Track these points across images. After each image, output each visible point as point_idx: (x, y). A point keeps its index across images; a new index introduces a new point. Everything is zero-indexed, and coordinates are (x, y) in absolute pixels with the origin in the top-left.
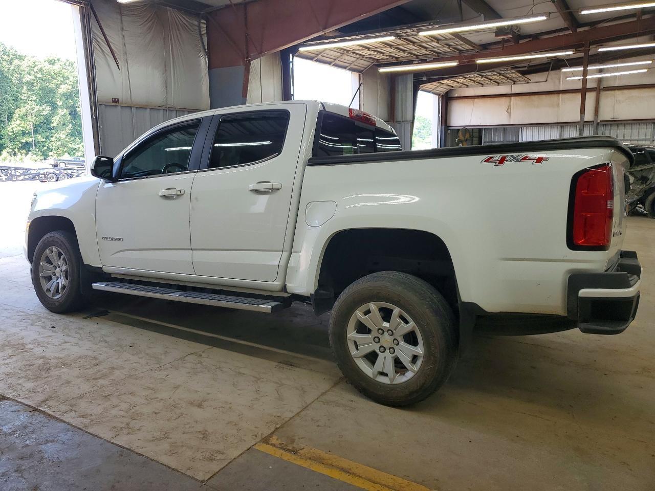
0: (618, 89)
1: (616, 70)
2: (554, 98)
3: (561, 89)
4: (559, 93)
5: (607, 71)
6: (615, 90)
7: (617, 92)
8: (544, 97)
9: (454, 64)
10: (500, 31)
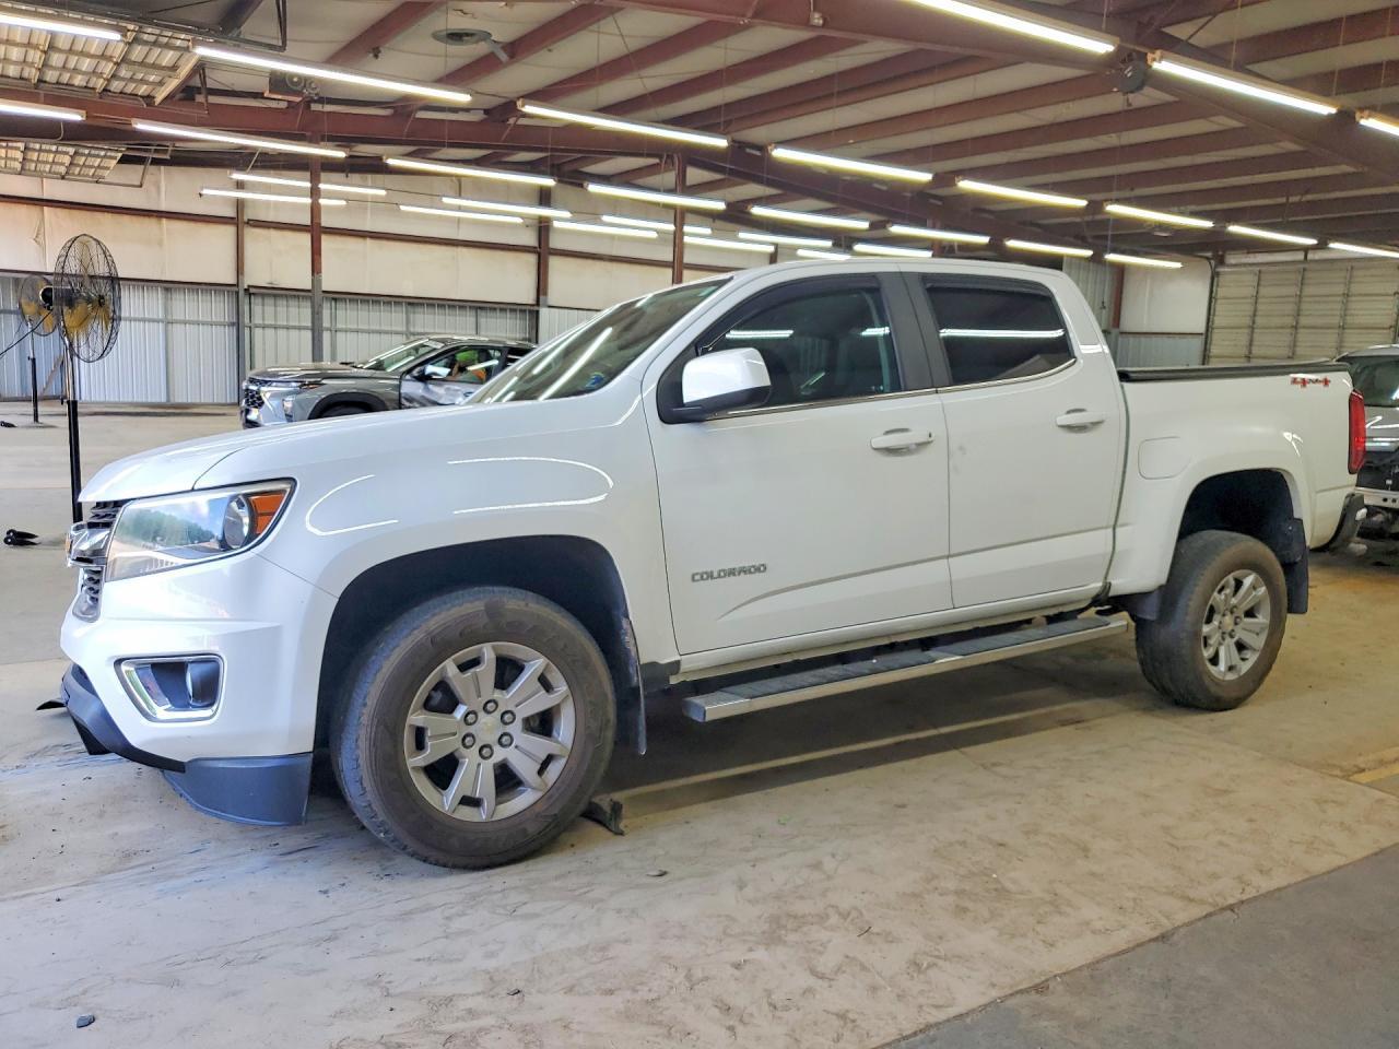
0: (274, 228)
1: (268, 189)
2: (150, 224)
3: (164, 207)
4: (161, 217)
5: (256, 187)
6: (269, 228)
7: (273, 233)
8: (126, 219)
9: (75, 116)
10: (279, 82)
